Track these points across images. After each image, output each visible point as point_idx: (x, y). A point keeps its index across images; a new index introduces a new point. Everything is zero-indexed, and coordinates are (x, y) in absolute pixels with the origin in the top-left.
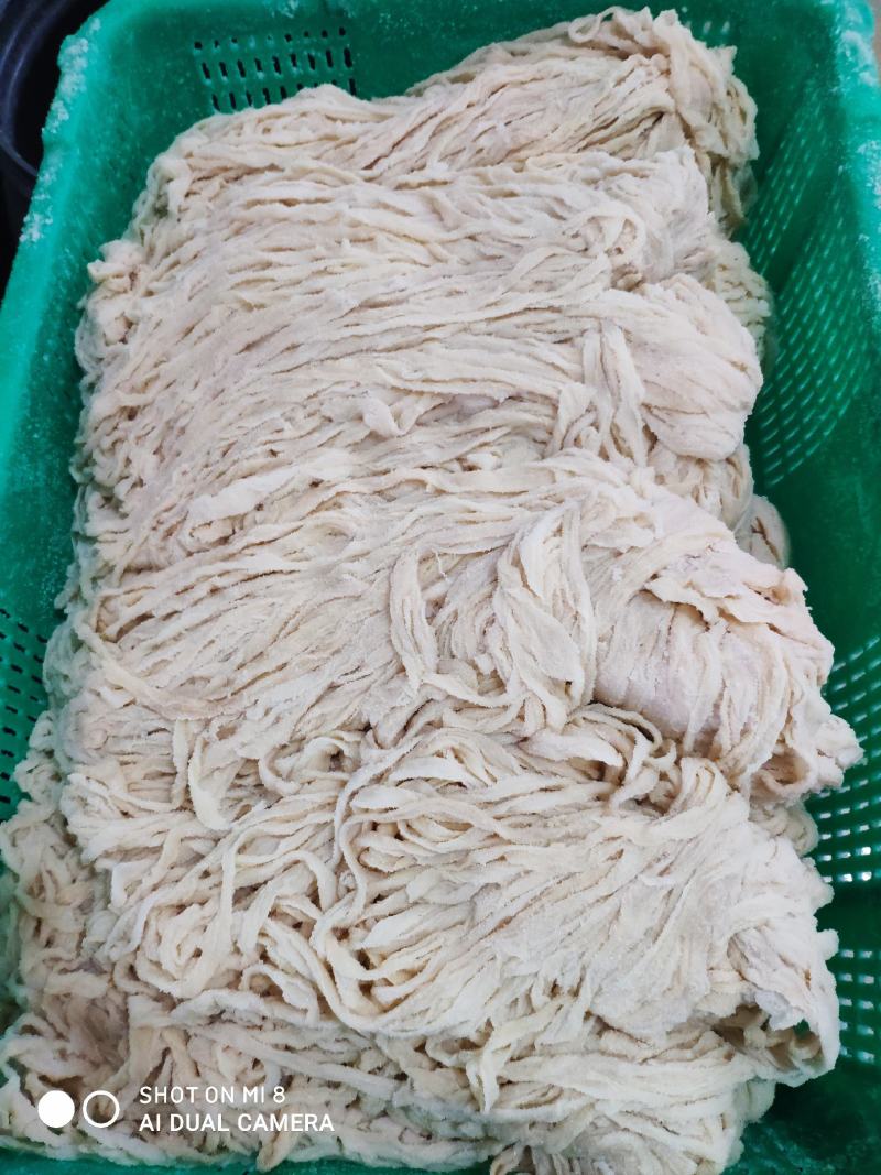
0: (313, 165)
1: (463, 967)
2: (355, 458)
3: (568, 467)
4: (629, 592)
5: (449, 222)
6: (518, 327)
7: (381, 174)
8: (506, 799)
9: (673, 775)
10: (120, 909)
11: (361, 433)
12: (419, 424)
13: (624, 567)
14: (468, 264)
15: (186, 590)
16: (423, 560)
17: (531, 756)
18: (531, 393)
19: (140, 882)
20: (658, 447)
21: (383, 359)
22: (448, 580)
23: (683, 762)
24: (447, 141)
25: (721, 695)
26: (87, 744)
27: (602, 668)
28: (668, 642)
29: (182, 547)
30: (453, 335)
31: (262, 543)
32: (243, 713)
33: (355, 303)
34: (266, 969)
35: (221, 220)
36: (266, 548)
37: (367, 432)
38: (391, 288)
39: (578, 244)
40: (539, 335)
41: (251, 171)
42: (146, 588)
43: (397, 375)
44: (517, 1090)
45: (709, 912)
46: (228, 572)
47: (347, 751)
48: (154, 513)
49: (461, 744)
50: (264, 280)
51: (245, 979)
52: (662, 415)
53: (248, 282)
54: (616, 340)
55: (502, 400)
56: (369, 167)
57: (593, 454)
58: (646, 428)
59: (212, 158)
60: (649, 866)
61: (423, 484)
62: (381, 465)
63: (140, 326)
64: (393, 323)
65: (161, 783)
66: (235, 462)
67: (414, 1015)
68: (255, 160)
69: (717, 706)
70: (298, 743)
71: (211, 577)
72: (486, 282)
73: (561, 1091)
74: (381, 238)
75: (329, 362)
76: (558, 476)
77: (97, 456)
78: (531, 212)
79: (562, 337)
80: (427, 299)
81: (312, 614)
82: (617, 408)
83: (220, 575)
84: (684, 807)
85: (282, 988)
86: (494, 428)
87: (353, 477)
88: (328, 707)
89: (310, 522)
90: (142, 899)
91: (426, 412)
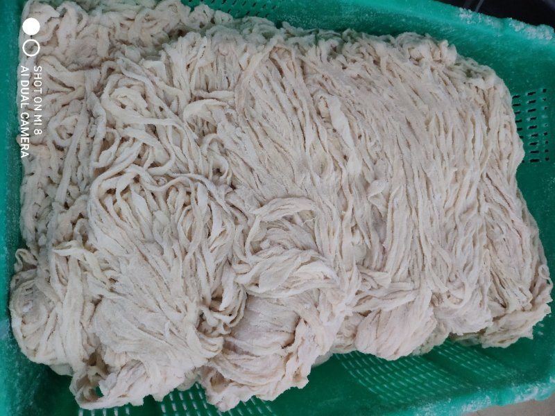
0: (490, 150)
1: (123, 238)
2: (357, 176)
3: (353, 278)
4: (299, 312)
5: (463, 216)
6: (416, 251)
7: (484, 182)
8: (203, 257)
9: (215, 333)
10: (142, 65)
11: (369, 179)
12: (373, 206)
13: (311, 308)
14: (444, 226)
15: (295, 94)
16: (311, 212)
17: (223, 268)
18: (386, 259)
19: (156, 75)
20: (361, 317)
21: (403, 188)
22: (302, 225)
23: (221, 338)
24: (497, 211)
25: (253, 355)
26: (221, 45)
27: (265, 300)
28: (277, 331)
29: (315, 92)
30: (413, 221)
31: (318, 132)
32: (238, 126)
33: (429, 175)
34: (117, 141)
35: (466, 106)
36: (316, 135)
37: (369, 181)
38: (435, 192)
39: (453, 278)
40: (412, 261)
41: (487, 119)
42: (295, 73)
43: (395, 196)
44: (65, 264)
45: (153, 352)
46: (304, 116)
47: (222, 178)
48: (331, 76)
49: (227, 235)
50: (439, 131)
51: (112, 130)
52: (376, 319)
53: (438, 122)
54: (410, 298)
55: (384, 245)
56: (487, 176)
57: (359, 288)
58: (370, 312)
59: (494, 100)
60: (174, 325)
61: (345, 209)
62: (354, 189)
63: (417, 67)
64: (419, 194)
65: (203, 84)
66: (355, 118)
67: (99, 215)
68: (492, 121)
69: (247, 353)
70: (225, 153)
71: (302, 107)
72: (436, 235)
73: (65, 285)
74: (457, 186)
75: (402, 164)
76: (349, 273)
77: (356, 44)
78: (467, 255)
79: (411, 272)
80: (430, 209)
81: (286, 159)
82: (379, 298)
83: (303, 112)
84: (201, 339)
85: (109, 150)
86: (370, 242)
87: (348, 175)
88: (243, 169)
89: (328, 156)
90: (148, 76)
91: (378, 210)
